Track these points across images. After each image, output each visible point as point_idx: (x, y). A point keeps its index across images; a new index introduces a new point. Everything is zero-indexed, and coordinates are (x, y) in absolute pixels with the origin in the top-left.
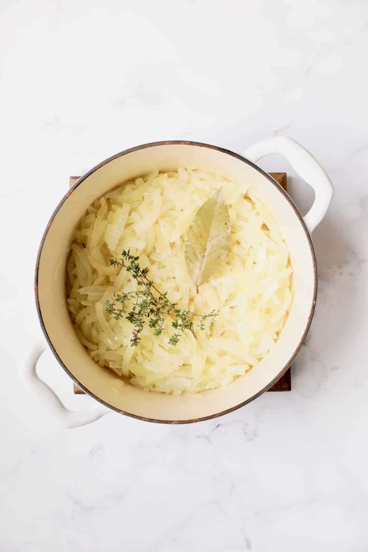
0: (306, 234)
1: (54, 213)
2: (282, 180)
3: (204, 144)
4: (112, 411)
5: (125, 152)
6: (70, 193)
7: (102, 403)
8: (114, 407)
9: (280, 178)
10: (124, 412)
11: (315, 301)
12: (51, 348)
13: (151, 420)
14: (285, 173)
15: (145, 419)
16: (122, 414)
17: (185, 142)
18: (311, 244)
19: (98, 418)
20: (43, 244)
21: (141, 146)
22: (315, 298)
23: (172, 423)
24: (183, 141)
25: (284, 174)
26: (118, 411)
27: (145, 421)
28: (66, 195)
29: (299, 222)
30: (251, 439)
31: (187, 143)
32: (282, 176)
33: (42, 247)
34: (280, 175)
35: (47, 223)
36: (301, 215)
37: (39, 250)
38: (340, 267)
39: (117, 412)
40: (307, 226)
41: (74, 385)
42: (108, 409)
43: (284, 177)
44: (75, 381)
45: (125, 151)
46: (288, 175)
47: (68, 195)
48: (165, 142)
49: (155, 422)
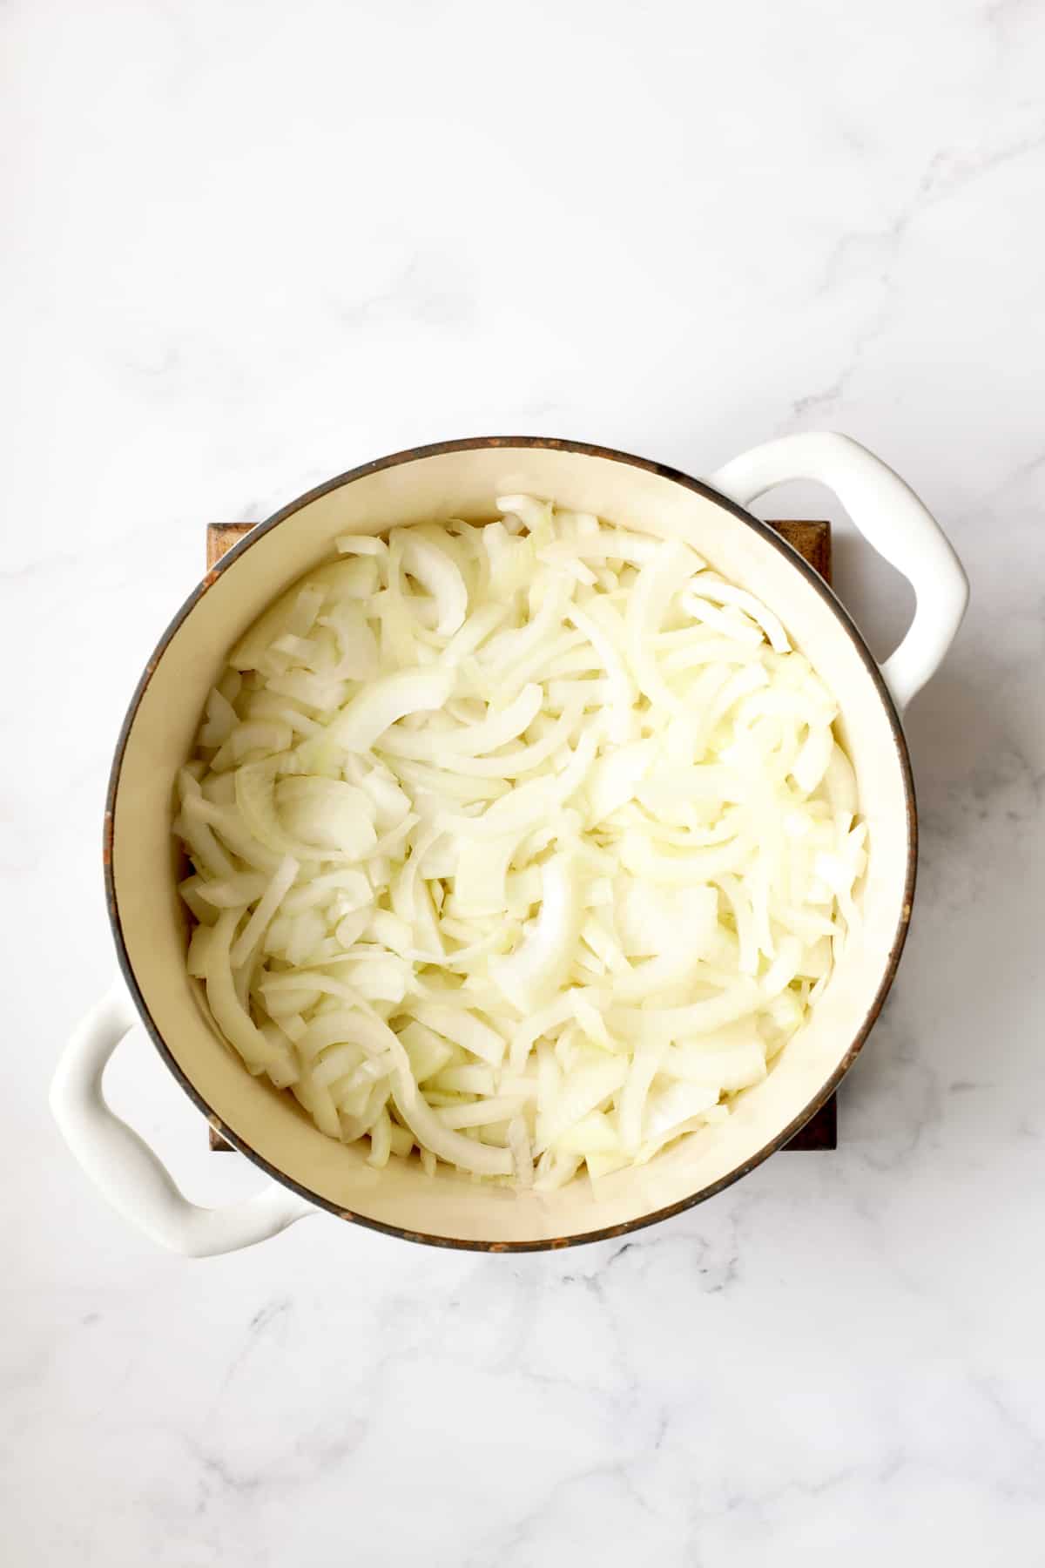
0: (887, 714)
1: (164, 636)
2: (818, 540)
3: (600, 448)
4: (317, 1212)
5: (374, 464)
6: (211, 581)
7: (289, 1187)
8: (323, 1199)
9: (813, 536)
10: (352, 1213)
11: (908, 907)
12: (147, 1025)
13: (430, 1240)
14: (827, 523)
15: (411, 1236)
16: (348, 1220)
17: (547, 443)
18: (902, 743)
19: (279, 1228)
20: (131, 726)
21: (420, 449)
22: (910, 899)
23: (492, 1249)
24: (541, 439)
25: (823, 526)
26: (336, 1210)
27: (413, 1240)
28: (201, 585)
29: (868, 679)
30: (719, 1288)
31: (553, 443)
32: (818, 530)
33: (128, 734)
34: (813, 528)
35: (145, 664)
36: (875, 660)
37: (120, 740)
38: (980, 795)
39: (334, 1213)
40: (889, 689)
41: (211, 1130)
42: (308, 1205)
43: (825, 534)
44: (214, 1122)
45: (373, 462)
46: (834, 528)
47: (206, 585)
48: (489, 441)
49: (441, 1246)
